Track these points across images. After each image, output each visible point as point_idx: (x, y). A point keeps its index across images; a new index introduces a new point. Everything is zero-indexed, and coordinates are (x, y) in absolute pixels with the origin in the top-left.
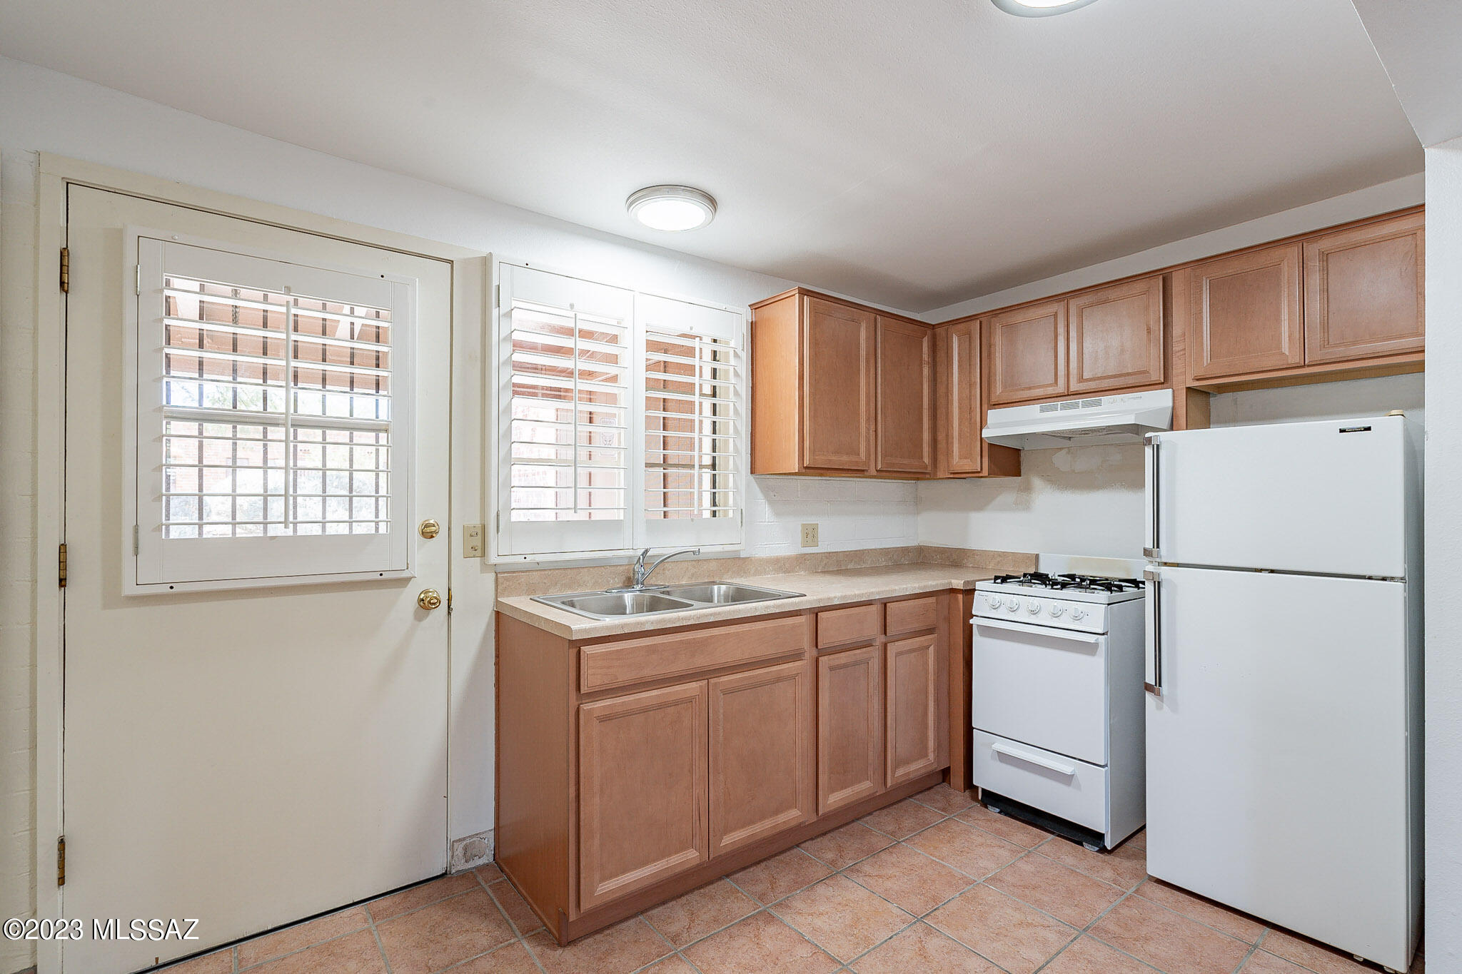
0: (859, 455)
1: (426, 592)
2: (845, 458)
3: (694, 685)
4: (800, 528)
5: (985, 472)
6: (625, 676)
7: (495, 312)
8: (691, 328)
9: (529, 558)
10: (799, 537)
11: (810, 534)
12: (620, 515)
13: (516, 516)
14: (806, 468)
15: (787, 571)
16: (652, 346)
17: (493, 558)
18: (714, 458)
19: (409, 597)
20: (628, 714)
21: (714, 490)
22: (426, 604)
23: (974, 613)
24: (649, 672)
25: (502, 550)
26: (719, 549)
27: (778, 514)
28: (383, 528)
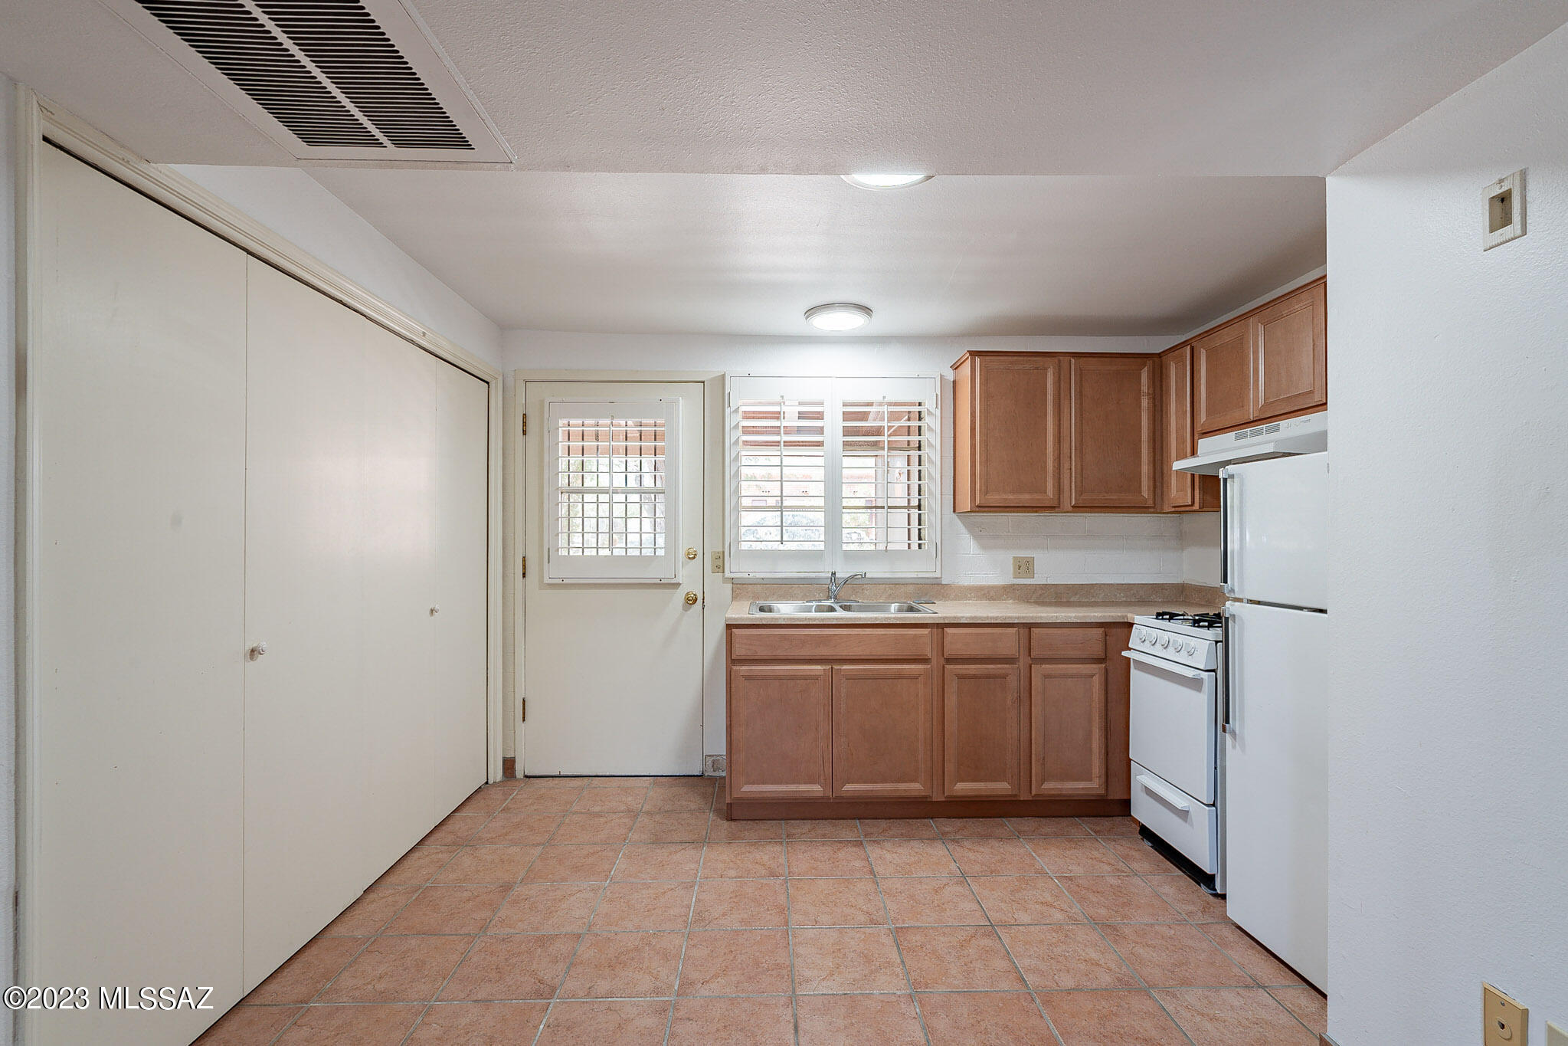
0: (1046, 493)
1: (688, 593)
2: (1027, 496)
3: (819, 667)
4: (1012, 561)
5: (1196, 507)
6: (763, 653)
7: (727, 411)
8: (884, 397)
9: (752, 575)
10: (1010, 568)
11: (1024, 566)
12: (821, 546)
13: (744, 546)
14: (978, 506)
15: (992, 599)
16: (847, 416)
17: (727, 574)
18: (919, 500)
19: (679, 595)
20: (765, 678)
21: (920, 527)
22: (691, 601)
23: (1130, 646)
24: (781, 653)
25: (737, 568)
26: (914, 575)
27: (984, 547)
28: (660, 553)
